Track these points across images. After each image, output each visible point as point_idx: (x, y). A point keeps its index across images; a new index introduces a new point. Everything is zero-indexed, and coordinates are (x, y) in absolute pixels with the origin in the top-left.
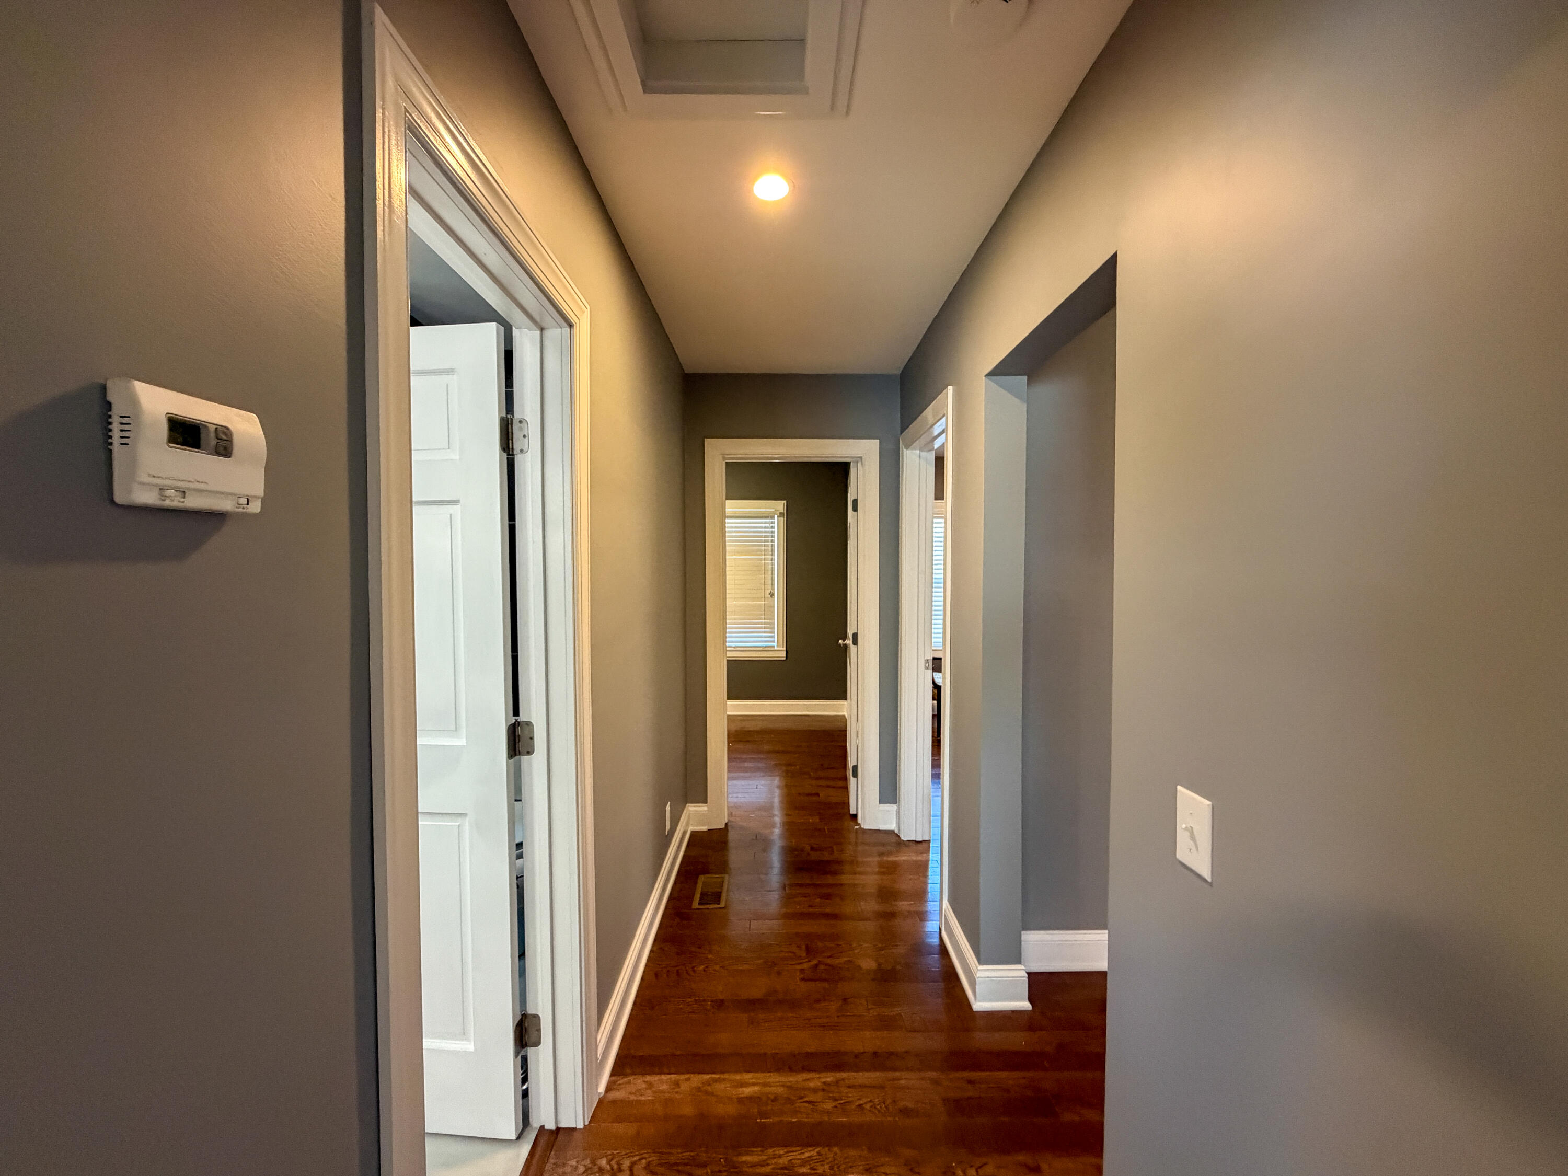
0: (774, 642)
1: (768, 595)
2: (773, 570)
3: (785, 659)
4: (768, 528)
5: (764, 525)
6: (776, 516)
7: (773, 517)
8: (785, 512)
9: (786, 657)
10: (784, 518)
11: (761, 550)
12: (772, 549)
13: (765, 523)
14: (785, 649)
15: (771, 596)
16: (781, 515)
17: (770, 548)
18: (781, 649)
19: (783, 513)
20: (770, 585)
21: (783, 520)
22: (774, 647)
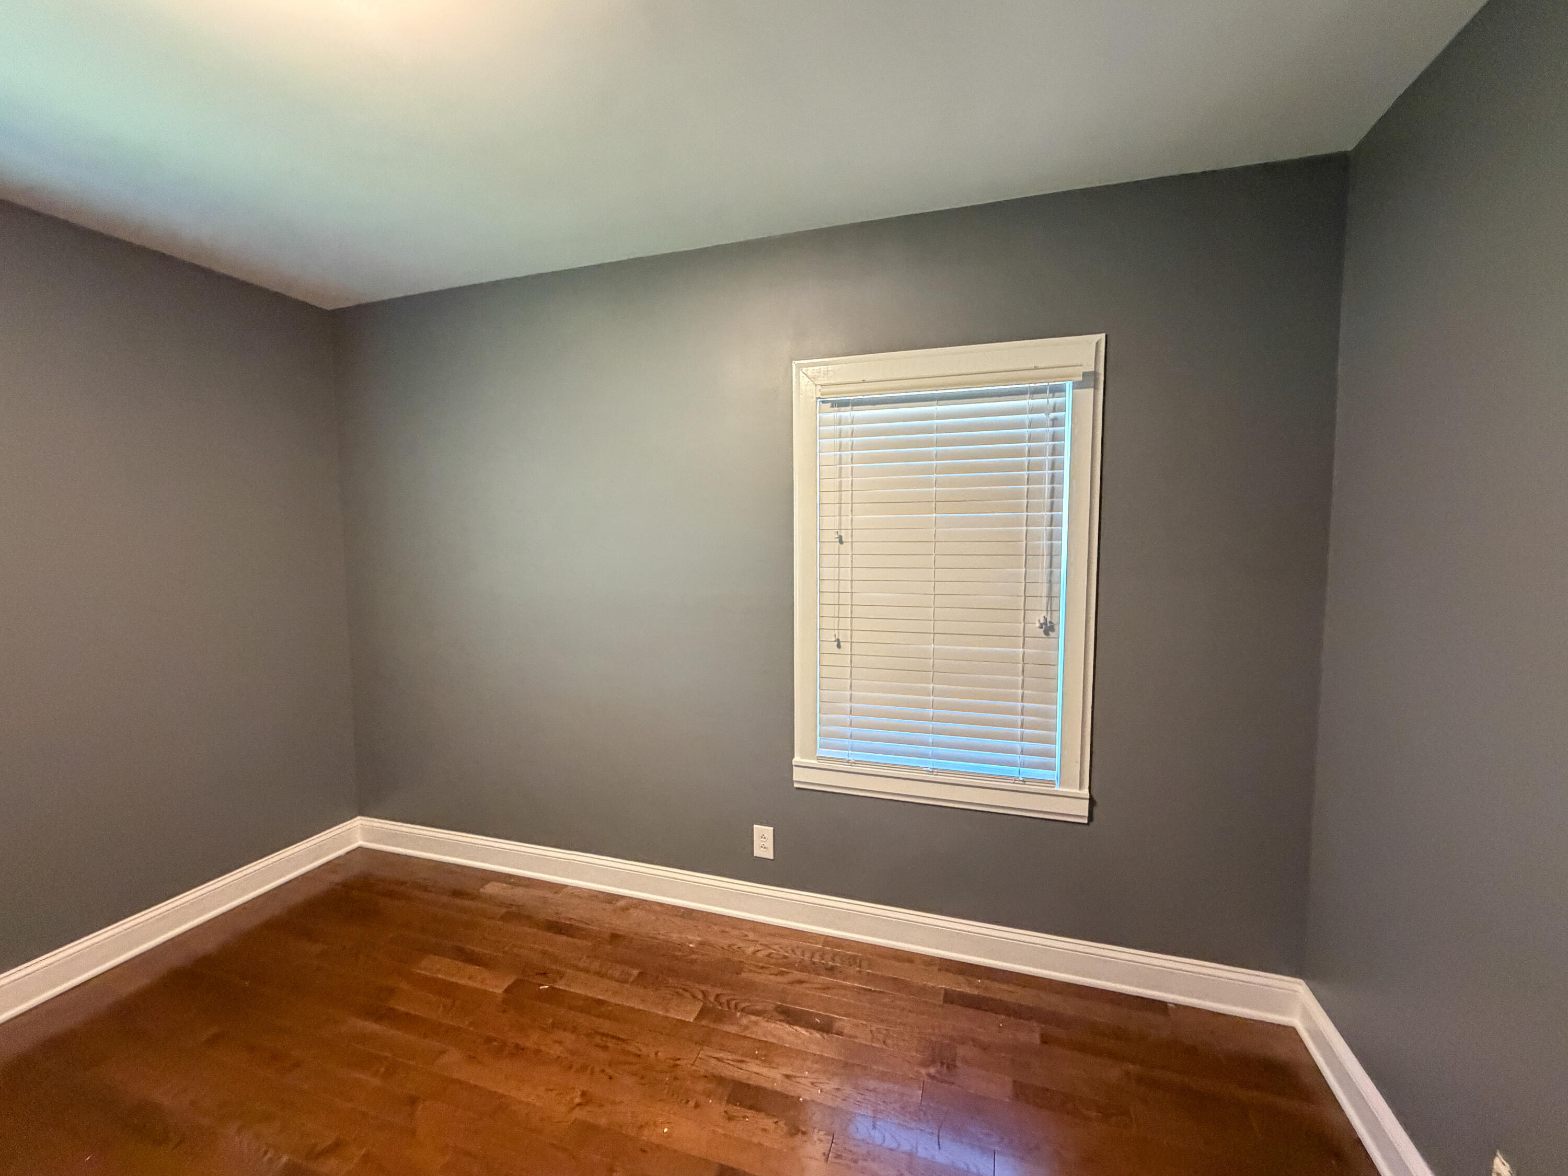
0: (1051, 768)
1: (1034, 627)
2: (1052, 554)
3: (1086, 821)
4: (1040, 424)
5: (1026, 417)
6: (1069, 385)
7: (1057, 390)
8: (1101, 370)
9: (1091, 818)
10: (1096, 388)
11: (1017, 495)
12: (1053, 490)
13: (1033, 410)
14: (1085, 792)
15: (1046, 633)
16: (1088, 379)
17: (1047, 487)
18: (1075, 791)
19: (1095, 374)
20: (1045, 600)
21: (1091, 400)
22: (1053, 783)
